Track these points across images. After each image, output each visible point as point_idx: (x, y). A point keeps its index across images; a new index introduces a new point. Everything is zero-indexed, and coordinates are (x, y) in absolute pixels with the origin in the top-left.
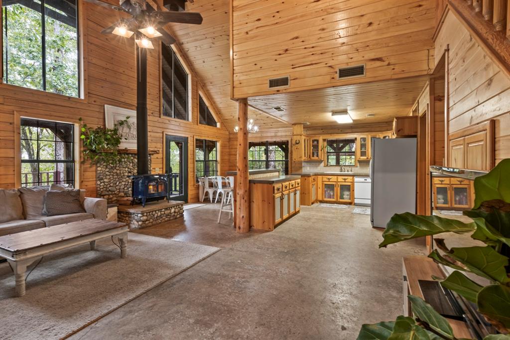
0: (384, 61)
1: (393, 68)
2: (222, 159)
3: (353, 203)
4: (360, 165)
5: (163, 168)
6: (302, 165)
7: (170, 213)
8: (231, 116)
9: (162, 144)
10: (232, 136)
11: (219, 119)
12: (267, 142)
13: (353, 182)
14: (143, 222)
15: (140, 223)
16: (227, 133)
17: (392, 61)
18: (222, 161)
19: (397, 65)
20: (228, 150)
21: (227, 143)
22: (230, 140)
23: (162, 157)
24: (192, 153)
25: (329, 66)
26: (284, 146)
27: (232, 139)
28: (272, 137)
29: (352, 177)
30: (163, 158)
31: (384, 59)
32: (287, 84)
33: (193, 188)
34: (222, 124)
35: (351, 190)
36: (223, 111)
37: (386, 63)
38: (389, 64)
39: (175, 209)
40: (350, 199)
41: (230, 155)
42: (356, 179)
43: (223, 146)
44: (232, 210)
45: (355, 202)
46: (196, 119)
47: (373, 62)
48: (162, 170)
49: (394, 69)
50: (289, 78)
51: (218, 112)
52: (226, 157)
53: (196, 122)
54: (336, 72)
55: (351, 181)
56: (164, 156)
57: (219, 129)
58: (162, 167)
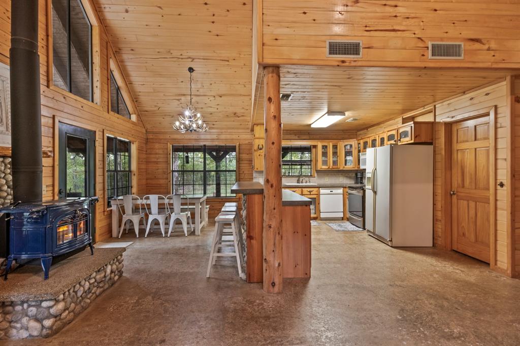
0: (483, 44)
1: (493, 54)
2: (139, 169)
3: (319, 218)
4: (317, 175)
5: (53, 186)
6: (253, 176)
7: (105, 277)
8: (156, 106)
9: (51, 139)
10: (151, 136)
11: (135, 110)
12: (205, 146)
13: (318, 195)
14: (56, 317)
15: (48, 323)
16: (144, 131)
17: (493, 45)
18: (139, 172)
19: (497, 52)
20: (145, 156)
21: (144, 146)
22: (147, 141)
23: (51, 164)
24: (101, 158)
25: (419, 38)
26: (214, 154)
27: (151, 141)
28: (213, 140)
29: (317, 189)
30: (53, 167)
31: (483, 41)
32: (358, 54)
33: (103, 217)
34: (139, 116)
35: (317, 203)
36: (143, 99)
37: (486, 47)
38: (489, 49)
39: (112, 265)
40: (315, 214)
41: (148, 162)
42: (322, 191)
43: (140, 150)
44: (235, 252)
45: (321, 217)
46: (106, 103)
47: (471, 43)
48: (51, 188)
49: (494, 56)
50: (361, 45)
51: (135, 99)
52: (143, 166)
53: (106, 107)
54: (428, 48)
55: (316, 193)
56: (57, 163)
57: (133, 123)
58: (51, 183)
